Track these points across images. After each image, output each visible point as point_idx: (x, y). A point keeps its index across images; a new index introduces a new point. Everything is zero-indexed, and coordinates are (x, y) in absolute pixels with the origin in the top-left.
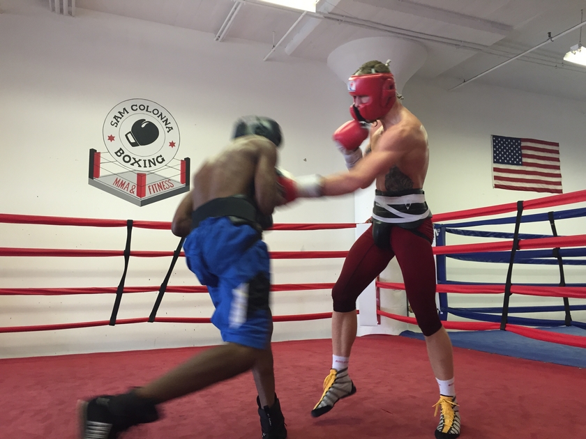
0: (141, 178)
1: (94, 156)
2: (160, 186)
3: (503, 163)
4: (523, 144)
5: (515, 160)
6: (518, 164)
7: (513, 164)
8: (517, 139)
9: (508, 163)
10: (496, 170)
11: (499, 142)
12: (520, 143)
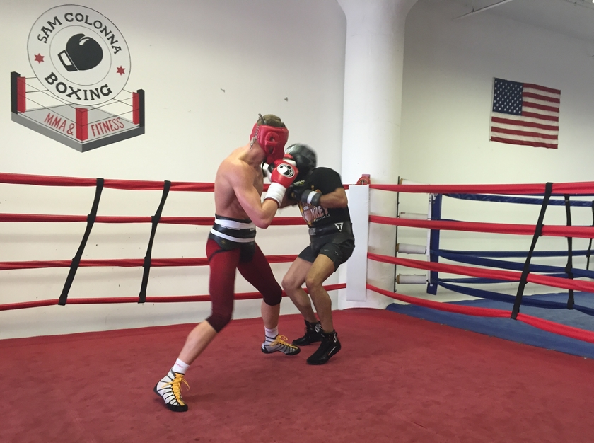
0: (81, 114)
1: (17, 83)
2: (106, 126)
3: (502, 111)
4: (525, 90)
5: (515, 108)
6: (517, 114)
7: (512, 113)
8: (519, 84)
9: (507, 112)
10: (494, 119)
11: (501, 87)
12: (522, 90)
